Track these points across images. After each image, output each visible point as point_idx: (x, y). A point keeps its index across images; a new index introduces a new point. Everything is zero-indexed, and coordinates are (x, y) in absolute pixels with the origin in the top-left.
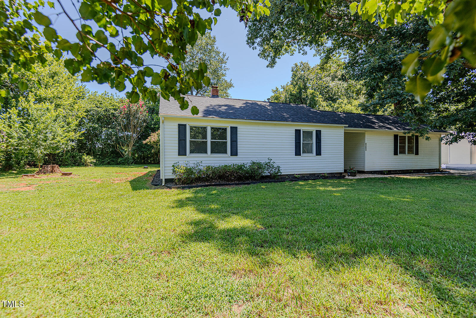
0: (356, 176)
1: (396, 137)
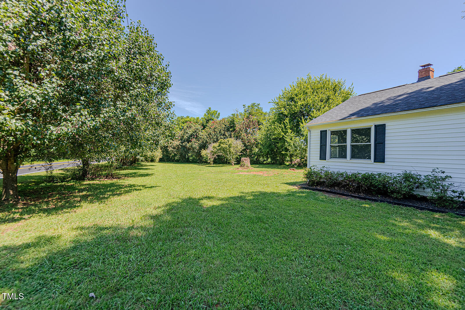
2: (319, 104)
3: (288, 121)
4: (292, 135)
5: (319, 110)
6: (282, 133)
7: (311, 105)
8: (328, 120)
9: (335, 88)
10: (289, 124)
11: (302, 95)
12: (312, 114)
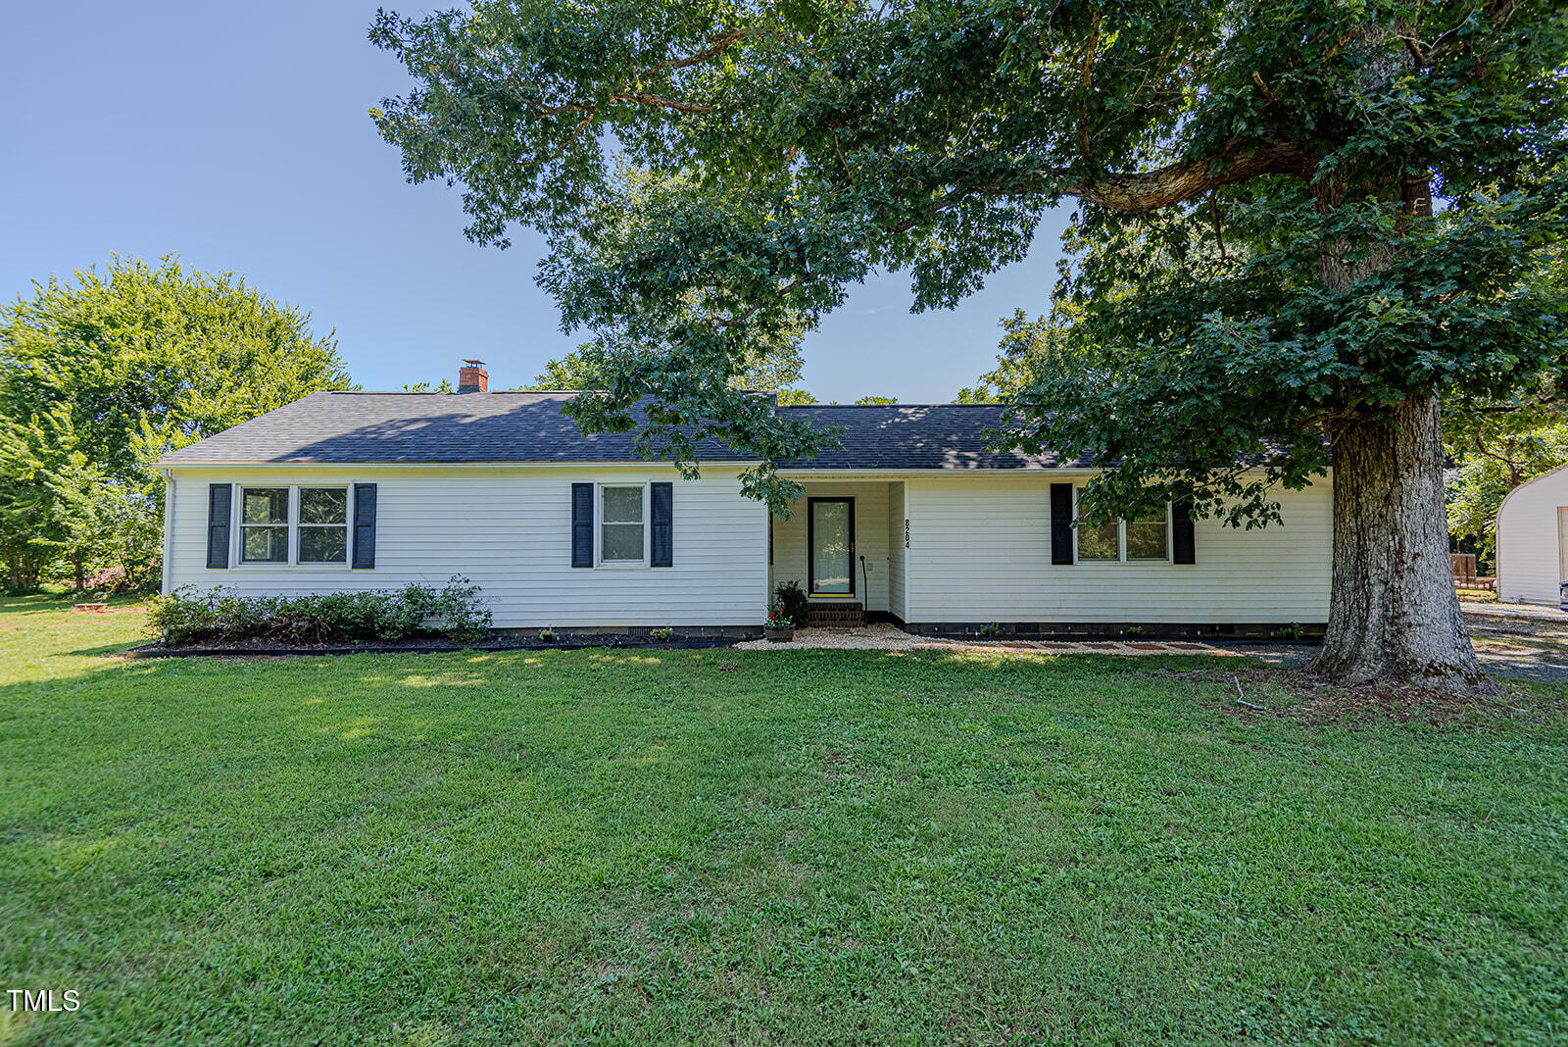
0: (790, 640)
1: (1060, 495)
2: (212, 372)
3: (66, 418)
4: (93, 473)
5: (213, 393)
6: (34, 463)
7: (181, 372)
8: (235, 457)
9: (274, 329)
10: (70, 428)
11: (139, 325)
12: (185, 406)
